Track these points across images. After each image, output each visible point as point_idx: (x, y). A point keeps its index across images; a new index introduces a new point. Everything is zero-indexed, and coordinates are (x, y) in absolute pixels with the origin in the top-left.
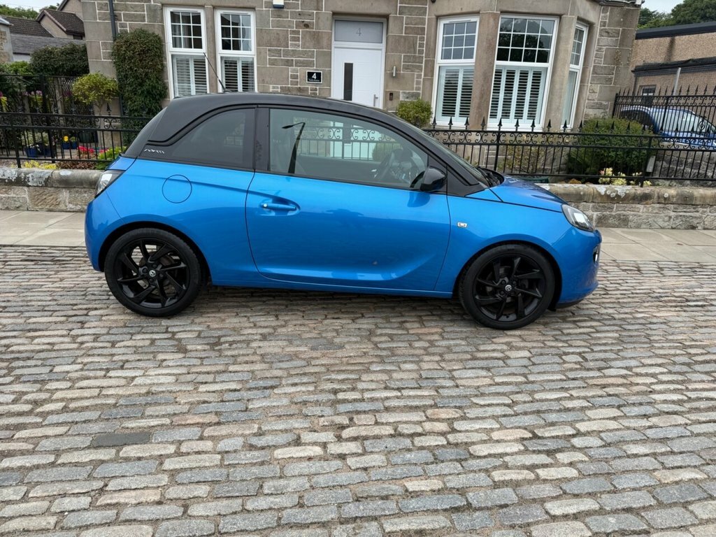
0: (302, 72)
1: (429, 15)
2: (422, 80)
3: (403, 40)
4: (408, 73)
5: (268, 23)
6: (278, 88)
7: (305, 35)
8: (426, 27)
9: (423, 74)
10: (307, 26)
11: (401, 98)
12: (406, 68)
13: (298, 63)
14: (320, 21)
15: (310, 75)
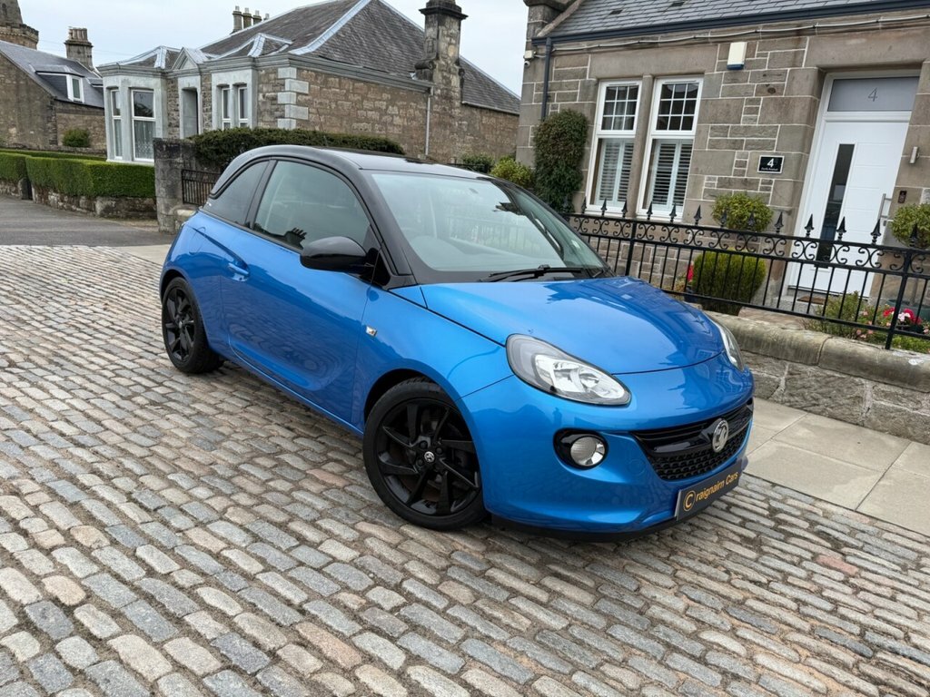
0: (754, 157)
5: (718, 91)
6: (715, 179)
7: (767, 105)
10: (772, 91)
11: (923, 200)
13: (750, 145)
14: (795, 82)
15: (764, 161)
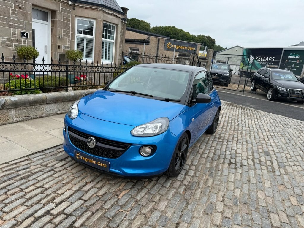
0: (18, 32)
1: (72, 14)
2: (70, 41)
3: (62, 23)
4: (65, 37)
6: (5, 39)
7: (19, 13)
8: (71, 19)
9: (70, 38)
10: (20, 8)
11: (63, 48)
12: (64, 35)
13: (16, 27)
14: (27, 7)
15: (23, 34)
